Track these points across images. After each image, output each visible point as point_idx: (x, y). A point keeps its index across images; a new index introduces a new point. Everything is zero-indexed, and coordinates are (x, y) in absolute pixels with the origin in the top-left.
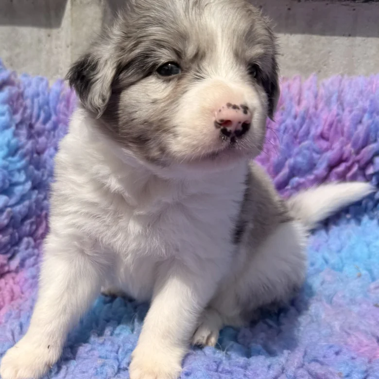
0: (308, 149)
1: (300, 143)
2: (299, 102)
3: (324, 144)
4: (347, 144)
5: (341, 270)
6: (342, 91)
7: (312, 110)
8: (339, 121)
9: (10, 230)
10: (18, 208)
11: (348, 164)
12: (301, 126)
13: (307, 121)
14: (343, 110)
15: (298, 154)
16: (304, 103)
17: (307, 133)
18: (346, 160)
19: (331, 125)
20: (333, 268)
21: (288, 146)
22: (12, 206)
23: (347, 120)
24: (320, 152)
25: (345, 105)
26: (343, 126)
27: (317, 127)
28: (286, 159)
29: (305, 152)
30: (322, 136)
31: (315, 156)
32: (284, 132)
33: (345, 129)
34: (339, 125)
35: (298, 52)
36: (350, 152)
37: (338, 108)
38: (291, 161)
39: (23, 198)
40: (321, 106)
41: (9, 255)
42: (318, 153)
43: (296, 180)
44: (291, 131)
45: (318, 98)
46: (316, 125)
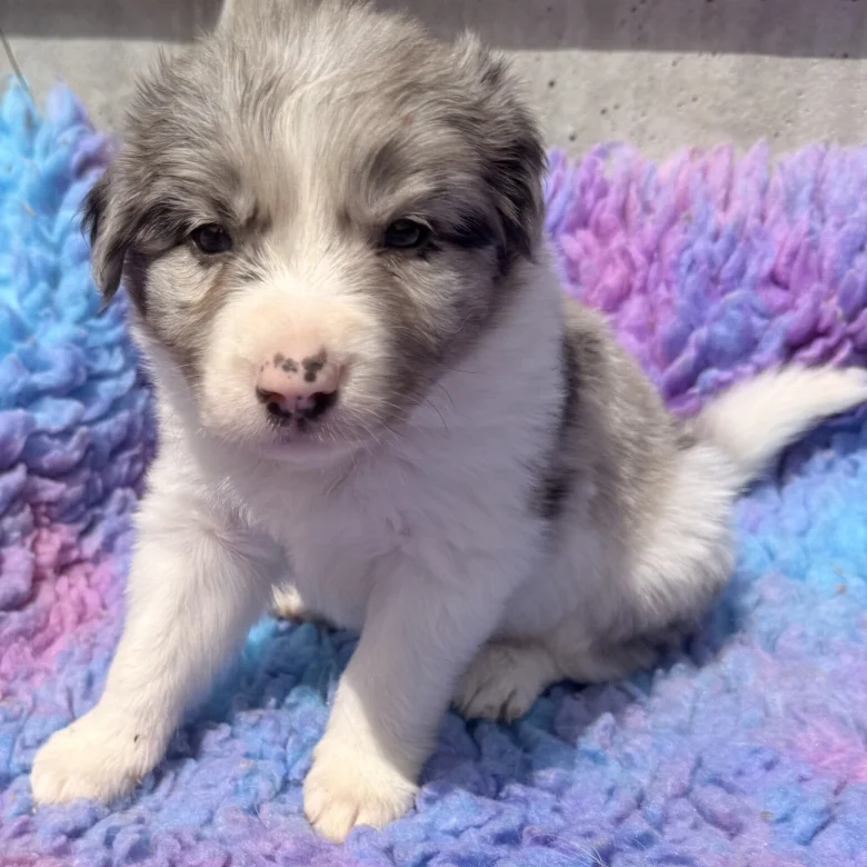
0: (739, 307)
1: (723, 293)
2: (726, 203)
3: (777, 296)
4: (829, 297)
5: (802, 576)
6: (823, 180)
7: (752, 222)
8: (813, 246)
9: (85, 474)
10: (103, 428)
11: (831, 341)
12: (727, 257)
13: (740, 245)
14: (823, 221)
15: (717, 318)
16: (736, 205)
17: (740, 272)
18: (825, 334)
19: (793, 255)
20: (785, 572)
21: (697, 300)
22: (91, 423)
23: (831, 245)
24: (769, 314)
25: (828, 211)
26: (821, 258)
27: (762, 259)
28: (692, 328)
29: (734, 313)
30: (774, 280)
31: (757, 322)
32: (690, 268)
33: (826, 264)
34: (814, 256)
35: (729, 93)
36: (835, 314)
37: (811, 216)
38: (701, 334)
39: (115, 406)
40: (772, 213)
41: (81, 526)
42: (763, 316)
43: (712, 374)
44: (704, 267)
45: (768, 195)
46: (760, 253)
